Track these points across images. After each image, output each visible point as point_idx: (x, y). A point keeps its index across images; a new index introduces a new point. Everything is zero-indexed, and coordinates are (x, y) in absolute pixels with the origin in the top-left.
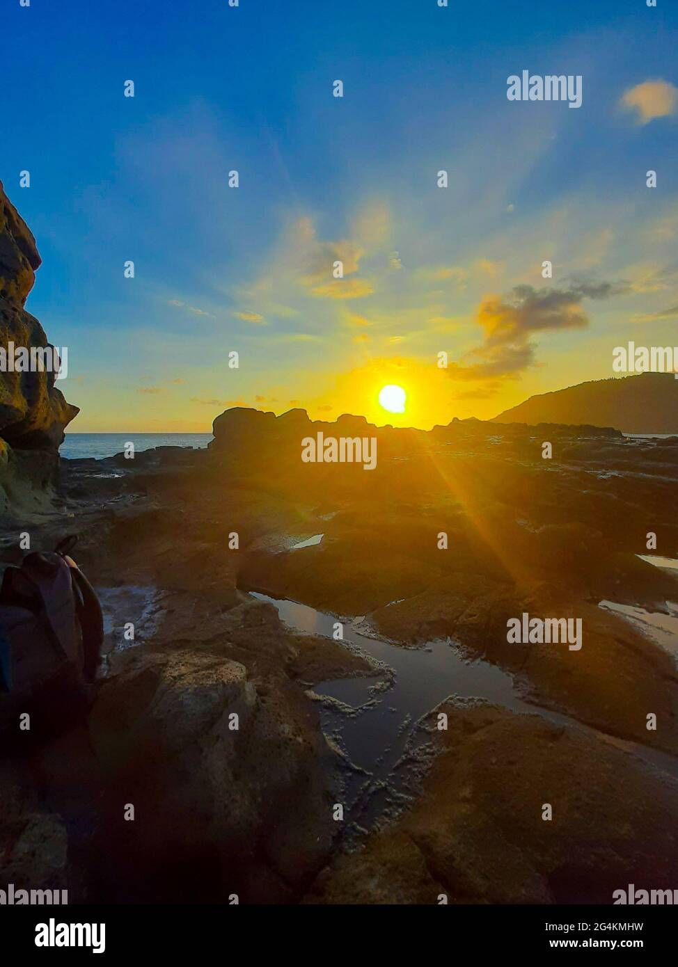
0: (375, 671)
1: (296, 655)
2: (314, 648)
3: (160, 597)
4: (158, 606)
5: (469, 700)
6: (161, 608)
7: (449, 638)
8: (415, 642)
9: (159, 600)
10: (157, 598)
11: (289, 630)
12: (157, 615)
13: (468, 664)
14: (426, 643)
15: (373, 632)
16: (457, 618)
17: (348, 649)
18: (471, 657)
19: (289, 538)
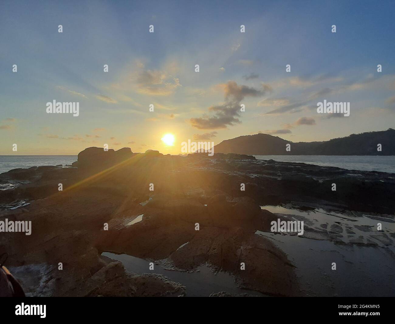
0: (176, 289)
1: (136, 291)
2: (144, 284)
3: (50, 269)
4: (49, 277)
5: (219, 294)
6: (51, 278)
7: (206, 262)
8: (192, 268)
9: (49, 272)
10: (48, 271)
11: (129, 275)
12: (50, 283)
13: (216, 275)
14: (197, 267)
15: (172, 267)
16: (208, 251)
17: (161, 279)
18: (217, 271)
19: (126, 219)
